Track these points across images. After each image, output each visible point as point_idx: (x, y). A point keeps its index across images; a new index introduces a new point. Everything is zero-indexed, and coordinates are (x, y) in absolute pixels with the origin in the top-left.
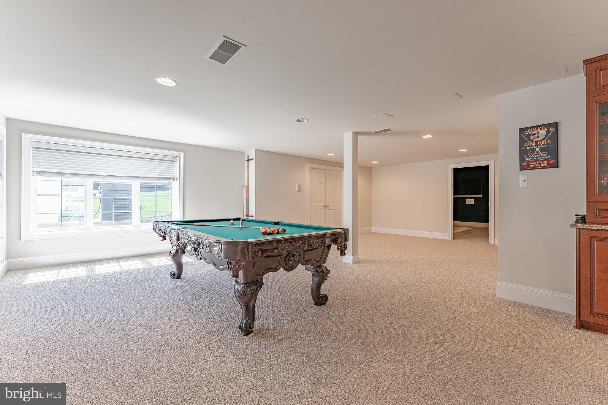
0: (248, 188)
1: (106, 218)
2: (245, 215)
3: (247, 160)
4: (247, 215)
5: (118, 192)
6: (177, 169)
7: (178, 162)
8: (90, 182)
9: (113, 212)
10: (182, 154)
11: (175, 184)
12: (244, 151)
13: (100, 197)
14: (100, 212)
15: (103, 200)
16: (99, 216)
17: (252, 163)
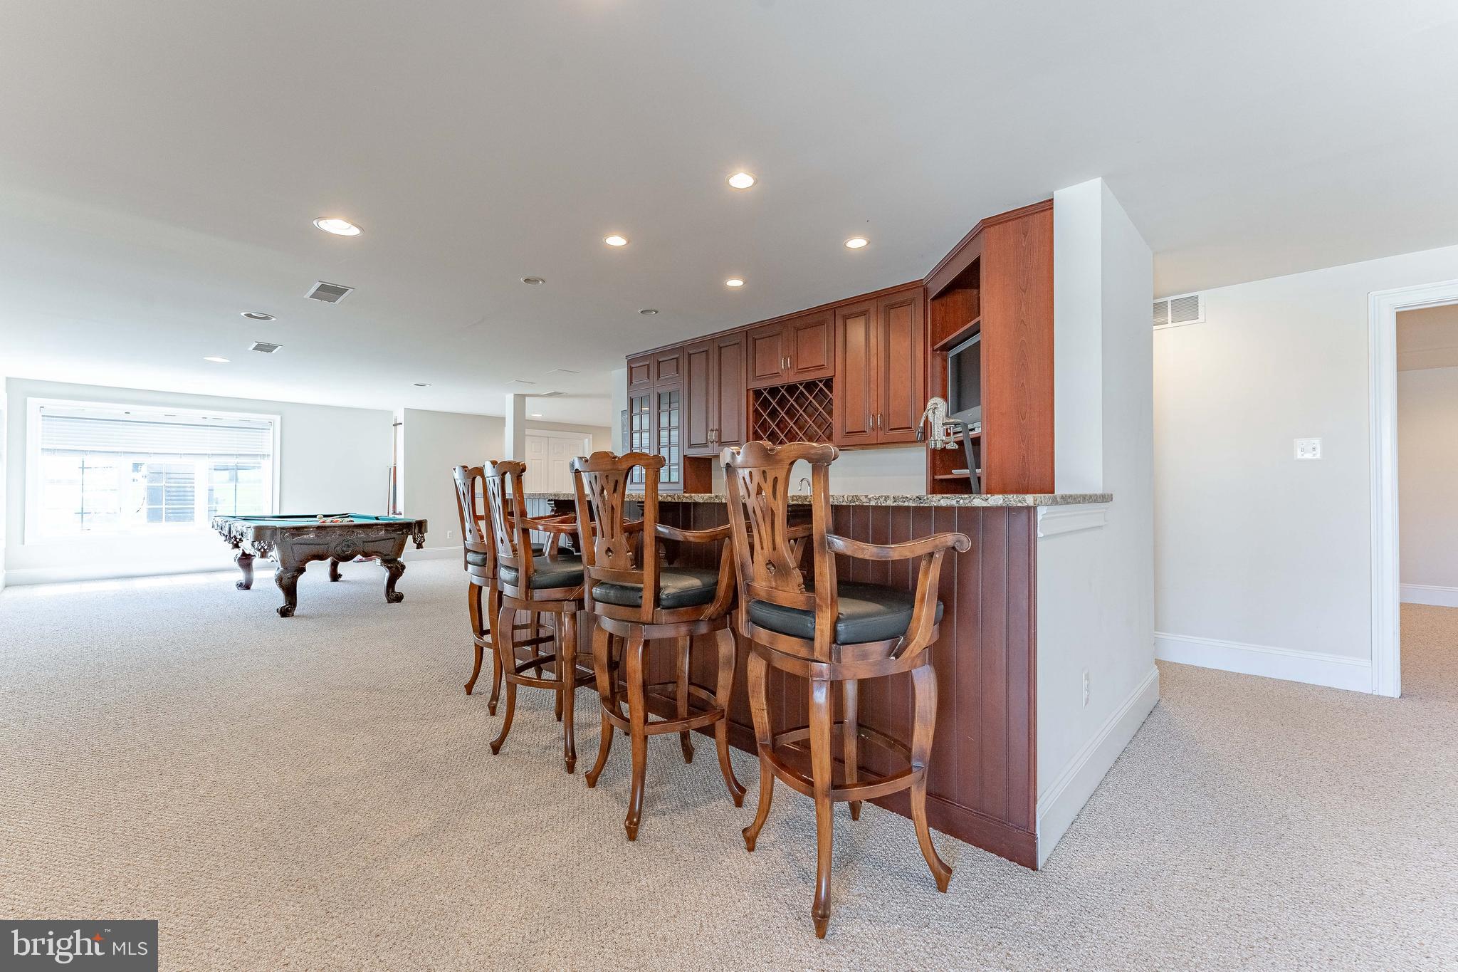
0: (395, 468)
1: (154, 516)
2: (391, 511)
3: (395, 425)
4: (394, 512)
5: (172, 476)
6: (269, 442)
7: (272, 429)
8: (128, 462)
9: (164, 506)
10: (278, 418)
11: (267, 464)
12: (391, 412)
13: (144, 483)
14: (145, 507)
15: (149, 488)
16: (144, 513)
17: (401, 429)
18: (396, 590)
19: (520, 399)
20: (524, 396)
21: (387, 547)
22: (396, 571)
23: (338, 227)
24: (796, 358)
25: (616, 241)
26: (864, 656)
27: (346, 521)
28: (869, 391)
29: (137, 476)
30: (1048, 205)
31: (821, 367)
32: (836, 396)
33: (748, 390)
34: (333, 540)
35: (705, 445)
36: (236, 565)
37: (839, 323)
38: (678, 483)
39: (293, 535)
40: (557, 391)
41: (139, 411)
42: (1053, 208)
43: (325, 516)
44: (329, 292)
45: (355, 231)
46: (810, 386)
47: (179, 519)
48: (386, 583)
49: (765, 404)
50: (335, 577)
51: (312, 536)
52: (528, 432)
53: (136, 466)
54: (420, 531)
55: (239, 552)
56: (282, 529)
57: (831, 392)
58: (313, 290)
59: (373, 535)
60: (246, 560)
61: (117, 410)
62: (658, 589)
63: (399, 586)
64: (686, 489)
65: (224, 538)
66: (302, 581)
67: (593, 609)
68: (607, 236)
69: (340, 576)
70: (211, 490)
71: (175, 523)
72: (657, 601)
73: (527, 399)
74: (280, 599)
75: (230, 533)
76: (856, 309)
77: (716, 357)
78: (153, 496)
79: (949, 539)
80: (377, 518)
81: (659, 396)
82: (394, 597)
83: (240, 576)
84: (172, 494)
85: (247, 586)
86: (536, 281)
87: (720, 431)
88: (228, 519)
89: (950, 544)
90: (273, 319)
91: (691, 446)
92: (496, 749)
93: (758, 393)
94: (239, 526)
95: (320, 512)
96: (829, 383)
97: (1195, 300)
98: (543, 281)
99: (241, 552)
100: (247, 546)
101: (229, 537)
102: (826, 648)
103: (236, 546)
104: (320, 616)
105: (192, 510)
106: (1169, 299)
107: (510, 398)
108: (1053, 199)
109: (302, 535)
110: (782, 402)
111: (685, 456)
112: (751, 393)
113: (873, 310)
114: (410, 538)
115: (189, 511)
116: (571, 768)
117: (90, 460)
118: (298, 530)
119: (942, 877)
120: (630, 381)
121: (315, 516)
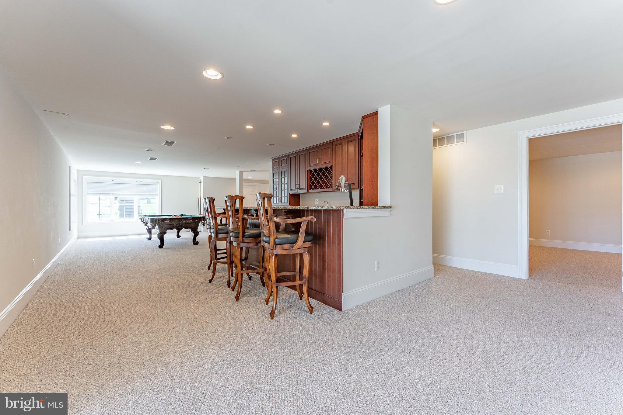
0: (200, 198)
1: (121, 215)
2: (199, 214)
3: (200, 182)
4: (200, 214)
5: (127, 202)
6: (158, 190)
7: (158, 185)
8: (113, 197)
9: (124, 212)
10: (160, 181)
11: (157, 197)
12: (199, 178)
13: (118, 204)
14: (119, 212)
15: (120, 206)
16: (118, 214)
17: (202, 184)
18: (196, 241)
19: (241, 173)
20: (243, 171)
21: (193, 225)
22: (196, 234)
23: (168, 127)
24: (321, 159)
25: (249, 127)
26: (283, 248)
27: (180, 217)
28: (343, 170)
29: (116, 201)
30: (376, 113)
31: (329, 163)
32: (333, 172)
33: (308, 170)
34: (175, 222)
35: (295, 190)
36: (146, 232)
37: (334, 147)
38: (287, 203)
39: (162, 221)
40: (253, 169)
41: (117, 180)
42: (378, 114)
43: (175, 215)
44: (169, 143)
45: (173, 128)
46: (326, 169)
47: (129, 217)
48: (193, 238)
49: (313, 175)
50: (179, 236)
51: (168, 222)
52: (244, 184)
53: (116, 199)
54: (204, 220)
55: (147, 227)
56: (159, 219)
57: (332, 171)
58: (164, 143)
59: (188, 221)
60: (149, 231)
61: (109, 179)
62: (244, 232)
63: (197, 239)
64: (290, 205)
65: (142, 223)
66: (166, 237)
67: (230, 239)
68: (246, 126)
69: (180, 236)
70: (139, 206)
71: (128, 218)
72: (243, 236)
73: (244, 172)
74: (159, 243)
75: (144, 221)
76: (338, 142)
77: (298, 158)
78: (121, 208)
79: (309, 218)
80: (191, 216)
81: (281, 172)
82: (195, 243)
83: (148, 236)
84: (127, 208)
85: (150, 239)
86: (230, 138)
87: (299, 184)
88: (144, 216)
89: (310, 219)
90: (154, 151)
91: (291, 190)
92: (210, 281)
93: (311, 171)
94: (146, 218)
95: (173, 214)
96: (331, 168)
97: (463, 135)
98: (233, 138)
99: (148, 227)
100: (149, 225)
101: (144, 223)
102: (272, 245)
103: (146, 225)
104: (171, 248)
105: (133, 214)
106: (455, 134)
107: (238, 172)
108: (378, 111)
109: (165, 221)
110: (318, 175)
111: (289, 194)
112: (309, 171)
113: (343, 143)
114: (201, 222)
115: (132, 214)
116: (229, 286)
117: (102, 197)
118: (164, 220)
119: (311, 309)
120: (273, 167)
121: (171, 215)
